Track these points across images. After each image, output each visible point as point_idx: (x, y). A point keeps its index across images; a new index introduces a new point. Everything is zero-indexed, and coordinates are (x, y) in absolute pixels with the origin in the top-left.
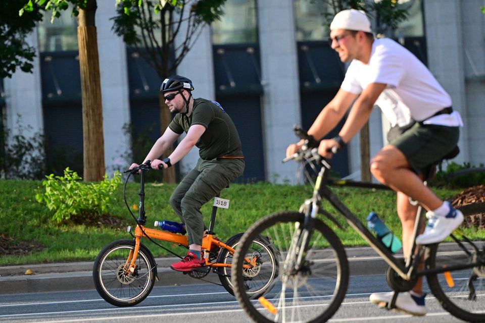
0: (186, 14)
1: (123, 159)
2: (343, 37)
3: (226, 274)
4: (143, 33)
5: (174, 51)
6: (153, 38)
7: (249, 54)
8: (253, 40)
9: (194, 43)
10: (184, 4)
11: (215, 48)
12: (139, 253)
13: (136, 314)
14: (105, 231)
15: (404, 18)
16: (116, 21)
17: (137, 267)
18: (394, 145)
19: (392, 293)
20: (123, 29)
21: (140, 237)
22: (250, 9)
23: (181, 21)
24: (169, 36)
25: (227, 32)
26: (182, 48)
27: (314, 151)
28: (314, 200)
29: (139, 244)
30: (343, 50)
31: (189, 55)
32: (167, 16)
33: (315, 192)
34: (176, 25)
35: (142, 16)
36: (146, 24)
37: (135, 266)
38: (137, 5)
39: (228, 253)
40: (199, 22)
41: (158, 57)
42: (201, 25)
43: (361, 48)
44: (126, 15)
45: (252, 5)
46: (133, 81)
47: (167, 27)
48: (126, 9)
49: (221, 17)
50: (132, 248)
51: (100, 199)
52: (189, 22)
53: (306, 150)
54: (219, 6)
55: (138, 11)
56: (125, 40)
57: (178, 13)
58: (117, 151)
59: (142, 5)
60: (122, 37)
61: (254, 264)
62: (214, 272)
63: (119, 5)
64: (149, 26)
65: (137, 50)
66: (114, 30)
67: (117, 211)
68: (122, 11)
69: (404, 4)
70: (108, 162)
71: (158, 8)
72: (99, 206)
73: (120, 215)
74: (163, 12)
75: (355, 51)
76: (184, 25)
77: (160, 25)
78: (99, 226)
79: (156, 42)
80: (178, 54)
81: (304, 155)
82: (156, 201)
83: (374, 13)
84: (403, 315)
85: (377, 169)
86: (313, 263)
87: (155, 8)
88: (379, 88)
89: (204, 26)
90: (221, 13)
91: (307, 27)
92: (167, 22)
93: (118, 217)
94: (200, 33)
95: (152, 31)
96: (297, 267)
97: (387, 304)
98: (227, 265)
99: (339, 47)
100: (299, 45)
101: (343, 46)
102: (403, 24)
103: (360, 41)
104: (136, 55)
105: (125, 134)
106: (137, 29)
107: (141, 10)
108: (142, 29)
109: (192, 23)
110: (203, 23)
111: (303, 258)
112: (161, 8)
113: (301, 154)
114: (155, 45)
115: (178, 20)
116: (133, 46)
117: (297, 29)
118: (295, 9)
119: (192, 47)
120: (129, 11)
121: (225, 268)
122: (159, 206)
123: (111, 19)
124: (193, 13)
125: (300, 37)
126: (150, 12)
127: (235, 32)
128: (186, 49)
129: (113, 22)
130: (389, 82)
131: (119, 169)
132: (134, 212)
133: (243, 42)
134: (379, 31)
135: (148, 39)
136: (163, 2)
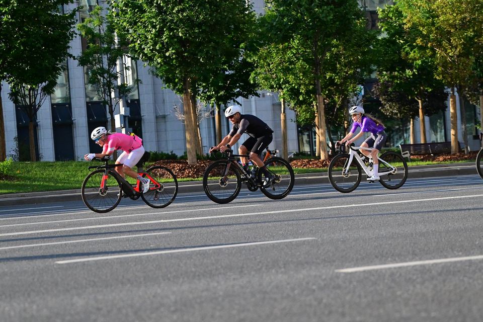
0: (39, 92)
1: (14, 152)
4: (21, 99)
5: (35, 106)
6: (25, 101)
7: (67, 107)
8: (69, 102)
9: (43, 103)
10: (38, 87)
11: (52, 105)
13: (18, 217)
14: (6, 182)
15: (130, 92)
20: (13, 98)
22: (67, 89)
23: (37, 94)
24: (33, 100)
25: (58, 98)
26: (38, 105)
31: (41, 108)
32: (31, 92)
35: (21, 92)
38: (18, 88)
40: (45, 94)
41: (28, 109)
46: (19, 119)
47: (31, 97)
51: (3, 169)
54: (53, 88)
55: (19, 90)
56: (14, 102)
57: (36, 91)
58: (11, 149)
60: (12, 102)
63: (11, 88)
64: (24, 96)
65: (19, 106)
66: (9, 99)
67: (11, 174)
69: (130, 86)
70: (7, 153)
71: (27, 89)
72: (3, 171)
74: (30, 90)
76: (39, 95)
77: (28, 96)
78: (3, 180)
80: (37, 107)
82: (27, 169)
83: (118, 90)
90: (54, 91)
91: (91, 96)
92: (31, 95)
93: (11, 176)
94: (46, 99)
95: (25, 99)
100: (87, 103)
102: (129, 94)
104: (19, 108)
105: (15, 141)
106: (19, 98)
109: (42, 95)
110: (47, 95)
114: (26, 104)
116: (17, 105)
117: (87, 96)
118: (85, 88)
119: (42, 105)
120: (15, 91)
124: (43, 91)
125: (88, 100)
126: (24, 91)
127: (61, 98)
128: (40, 106)
129: (9, 95)
131: (12, 156)
132: (18, 174)
133: (65, 102)
134: (120, 98)
135: (24, 102)
136: (29, 87)
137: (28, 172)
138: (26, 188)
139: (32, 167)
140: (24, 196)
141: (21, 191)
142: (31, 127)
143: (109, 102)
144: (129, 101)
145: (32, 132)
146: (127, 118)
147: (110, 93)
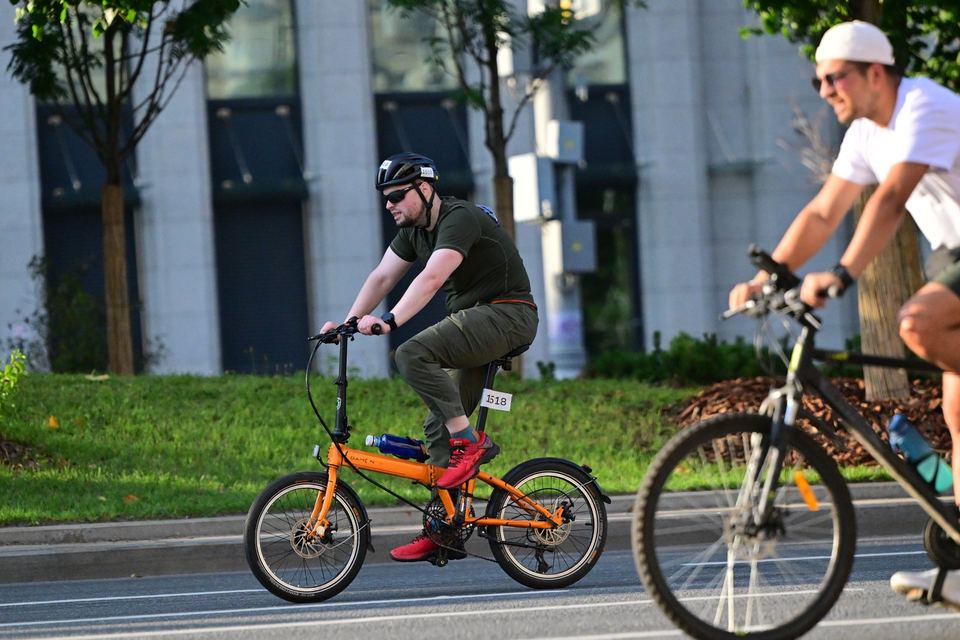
0: (155, 39)
1: (28, 327)
2: (842, 75)
3: (503, 539)
4: (69, 76)
5: (131, 111)
6: (88, 86)
7: (279, 118)
8: (288, 91)
9: (171, 96)
10: (151, 19)
11: (213, 106)
12: (335, 498)
15: (587, 46)
16: (16, 53)
17: (330, 524)
18: (942, 283)
19: (934, 572)
20: (31, 69)
21: (337, 468)
22: (281, 30)
23: (144, 53)
24: (121, 83)
25: (235, 74)
26: (146, 107)
27: (789, 295)
28: (789, 391)
29: (334, 481)
30: (842, 101)
31: (160, 121)
32: (117, 43)
33: (791, 375)
34: (135, 61)
35: (68, 42)
36: (75, 58)
37: (327, 523)
38: (57, 22)
39: (509, 497)
40: (180, 55)
41: (100, 123)
42: (184, 61)
43: (876, 96)
44: (35, 40)
45: (287, 21)
46: (50, 172)
47: (117, 65)
48: (35, 28)
49: (224, 44)
50: (321, 488)
52: (161, 54)
53: (771, 295)
54: (219, 22)
55: (61, 32)
56: (34, 90)
57: (139, 36)
58: (18, 311)
59: (68, 21)
60: (28, 85)
61: (558, 520)
62: (480, 535)
63: (21, 21)
64: (82, 62)
65: (57, 110)
66: (11, 71)
67: (17, 430)
68: (27, 34)
69: (586, 20)
71: (99, 28)
73: (22, 438)
74: (109, 35)
75: (865, 101)
76: (152, 60)
77: (103, 61)
79: (96, 95)
80: (140, 117)
81: (768, 302)
82: (95, 409)
83: (527, 37)
84: (952, 612)
85: (912, 330)
86: (788, 513)
87: (94, 26)
88: (913, 174)
89: (188, 63)
90: (225, 36)
91: (396, 65)
92: (117, 55)
93: (19, 442)
94: (183, 76)
95: (87, 72)
96: (757, 520)
97: (925, 593)
98: (506, 522)
99: (834, 95)
100: (380, 100)
101: (842, 94)
102: (585, 59)
103: (875, 82)
104: (55, 120)
105: (34, 278)
106: (58, 69)
107: (65, 30)
108: (68, 69)
109: (166, 57)
110: (189, 56)
111: (770, 503)
112: (105, 27)
113: (762, 303)
114: (93, 100)
115: (140, 51)
116: (50, 101)
117: (376, 68)
118: (371, 29)
119: (166, 104)
120: (42, 34)
121: (502, 527)
122: (100, 419)
123: (6, 48)
124: (170, 37)
125: (381, 84)
126: (84, 34)
127: (252, 74)
128: (154, 108)
129: (9, 54)
130: (934, 162)
131: (21, 347)
132: (50, 431)
133: (269, 92)
134: (538, 73)
135: (79, 91)
136: (110, 15)
137: (101, 422)
138: (88, 497)
139: (119, 401)
140: (79, 539)
141: (65, 514)
142: (114, 210)
143: (487, 94)
144: (582, 93)
145: (116, 235)
146: (569, 177)
147: (494, 52)
